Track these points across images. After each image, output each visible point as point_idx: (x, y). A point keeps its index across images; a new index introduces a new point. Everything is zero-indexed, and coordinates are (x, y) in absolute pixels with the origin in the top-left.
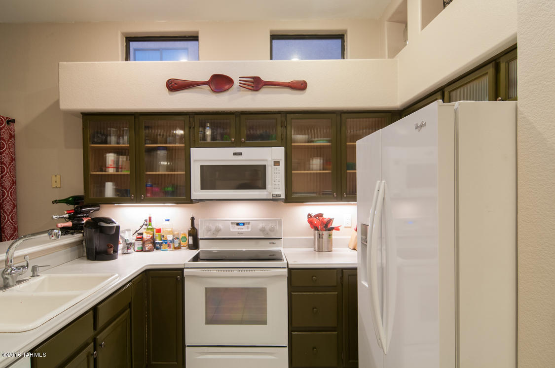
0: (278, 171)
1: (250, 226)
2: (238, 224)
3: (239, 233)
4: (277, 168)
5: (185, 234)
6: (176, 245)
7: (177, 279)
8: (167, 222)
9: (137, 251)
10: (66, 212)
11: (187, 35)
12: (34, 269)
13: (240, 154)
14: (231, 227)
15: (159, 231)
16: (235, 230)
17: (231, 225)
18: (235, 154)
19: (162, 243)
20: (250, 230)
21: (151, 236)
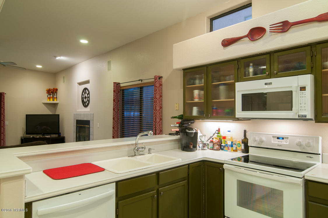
0: (304, 95)
1: (288, 140)
2: (278, 138)
3: (278, 145)
4: (303, 93)
5: (239, 142)
6: (234, 148)
7: (220, 169)
8: (229, 132)
9: (210, 149)
10: (176, 123)
11: (245, 4)
12: (149, 150)
13: (271, 83)
14: (272, 139)
15: (224, 138)
16: (275, 143)
17: (272, 138)
18: (266, 84)
19: (225, 146)
20: (288, 143)
21: (218, 140)
